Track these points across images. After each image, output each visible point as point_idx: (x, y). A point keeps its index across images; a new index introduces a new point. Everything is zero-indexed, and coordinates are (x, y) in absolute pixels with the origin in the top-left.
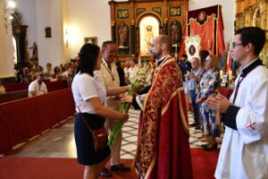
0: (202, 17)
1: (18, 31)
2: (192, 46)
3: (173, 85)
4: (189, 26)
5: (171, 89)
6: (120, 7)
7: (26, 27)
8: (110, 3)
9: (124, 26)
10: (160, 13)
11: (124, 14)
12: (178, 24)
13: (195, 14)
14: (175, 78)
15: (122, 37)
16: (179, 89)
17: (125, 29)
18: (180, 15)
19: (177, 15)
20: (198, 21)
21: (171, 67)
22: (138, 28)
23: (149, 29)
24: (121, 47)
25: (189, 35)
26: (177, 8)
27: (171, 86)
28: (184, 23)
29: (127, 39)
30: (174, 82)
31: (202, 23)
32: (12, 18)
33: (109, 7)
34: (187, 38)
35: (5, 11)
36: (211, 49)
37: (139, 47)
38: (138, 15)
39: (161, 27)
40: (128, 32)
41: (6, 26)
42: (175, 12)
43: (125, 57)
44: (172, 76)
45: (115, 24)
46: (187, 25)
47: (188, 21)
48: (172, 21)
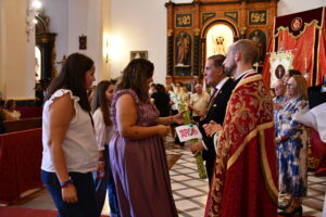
0: (296, 24)
1: (44, 40)
2: (280, 66)
3: (249, 120)
4: (277, 39)
5: (247, 127)
6: (181, 11)
7: (55, 35)
8: (167, 5)
9: (185, 36)
10: (236, 20)
11: (185, 21)
13: (286, 21)
14: (254, 110)
15: (182, 51)
16: (262, 127)
17: (186, 41)
18: (265, 22)
19: (259, 23)
20: (291, 31)
21: (247, 92)
22: (204, 41)
23: (220, 42)
24: (180, 65)
25: (276, 50)
26: (260, 12)
27: (246, 123)
28: (270, 34)
29: (188, 55)
30: (251, 115)
31: (296, 33)
32: (35, 22)
33: (165, 10)
34: (273, 54)
35: (28, 12)
36: (308, 71)
38: (204, 21)
39: (236, 39)
40: (190, 45)
41: (28, 32)
42: (257, 18)
43: (184, 79)
44: (247, 106)
45: (173, 34)
46: (274, 36)
47: (276, 32)
48: (252, 30)
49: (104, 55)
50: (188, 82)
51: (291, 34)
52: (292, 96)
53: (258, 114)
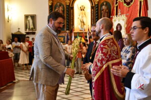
2: (119, 24)
4: (117, 7)
5: (102, 63)
9: (60, 5)
12: (108, 4)
17: (61, 8)
20: (125, 2)
22: (73, 8)
23: (82, 9)
25: (117, 15)
28: (113, 4)
31: (128, 4)
34: (115, 17)
37: (73, 24)
39: (92, 7)
45: (52, 4)
46: (115, 6)
47: (116, 3)
48: (102, 2)
49: (6, 17)
50: (63, 35)
51: (125, 4)
52: (127, 45)
53: (108, 56)
